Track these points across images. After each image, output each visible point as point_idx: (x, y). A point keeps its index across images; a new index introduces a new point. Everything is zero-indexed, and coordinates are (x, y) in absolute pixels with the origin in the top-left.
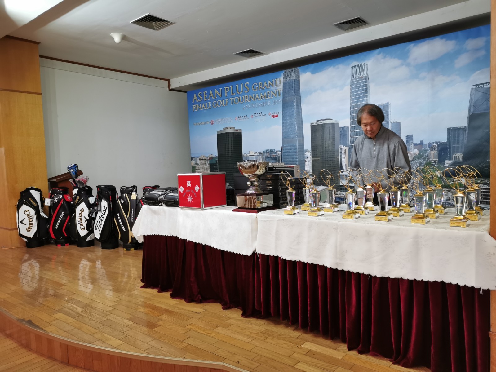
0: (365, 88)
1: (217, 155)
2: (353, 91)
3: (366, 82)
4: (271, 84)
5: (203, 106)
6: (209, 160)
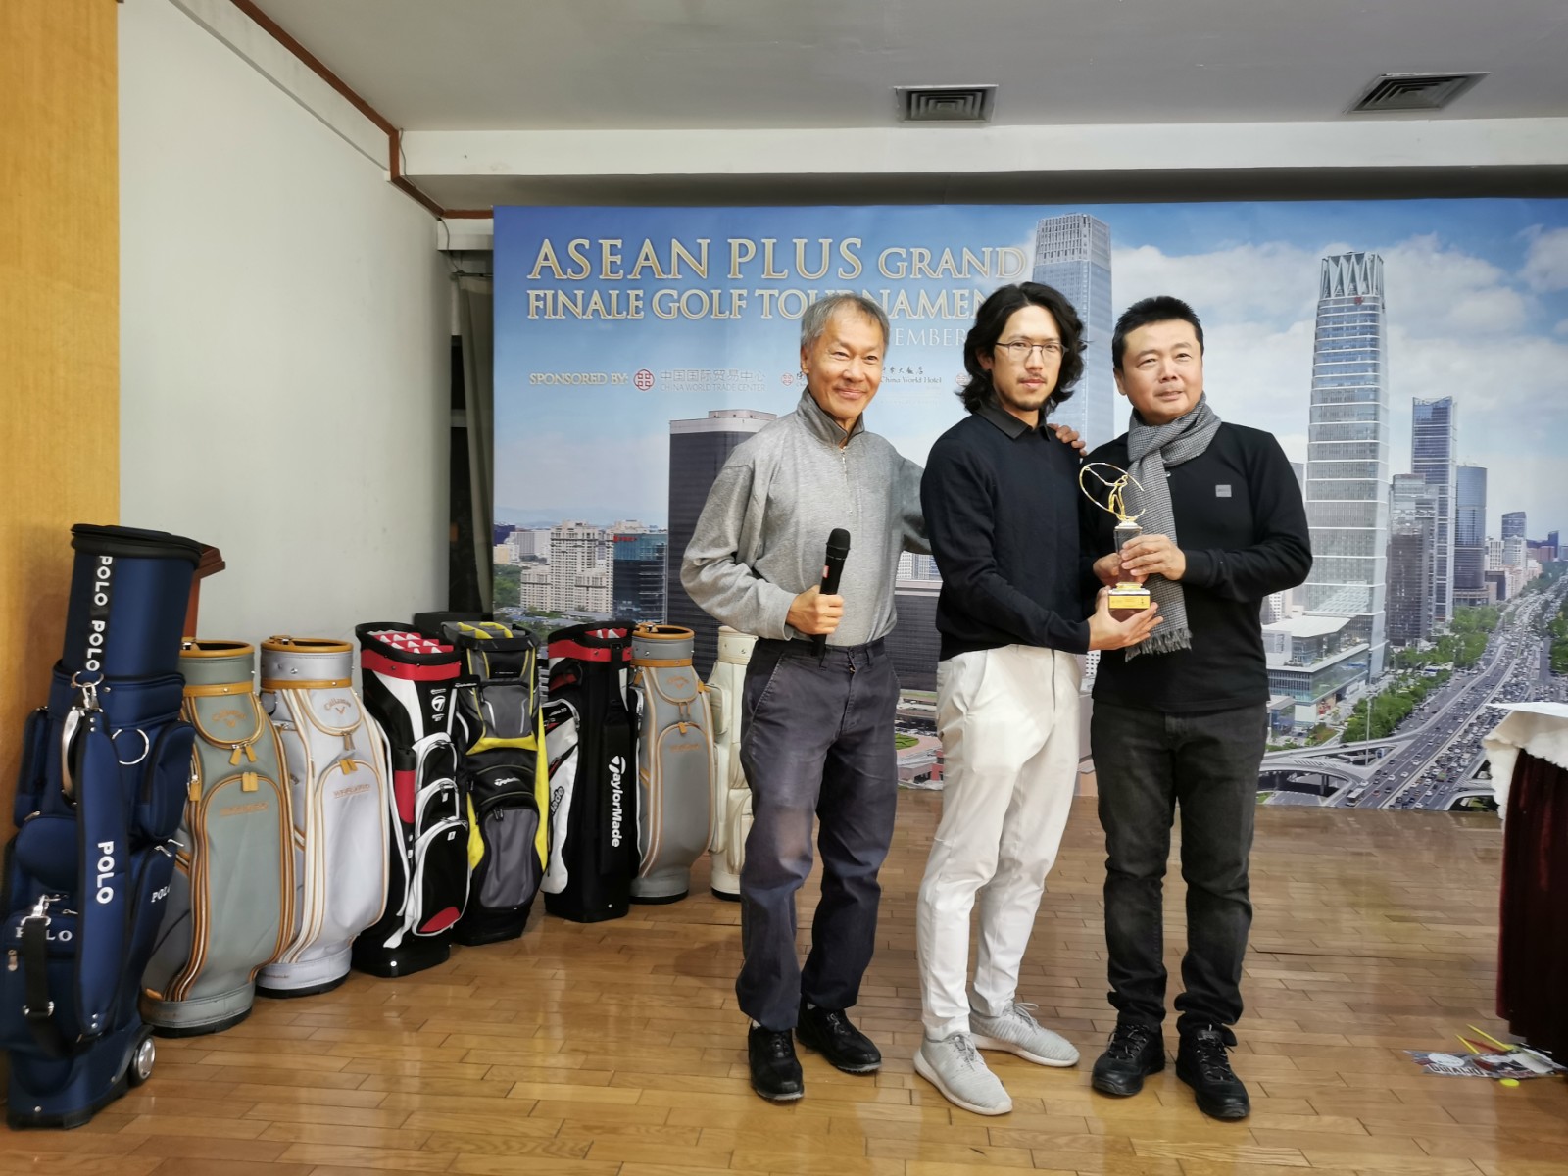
0: (1369, 336)
1: (662, 523)
2: (1326, 343)
3: (1374, 317)
4: (975, 262)
5: (592, 302)
6: (610, 543)
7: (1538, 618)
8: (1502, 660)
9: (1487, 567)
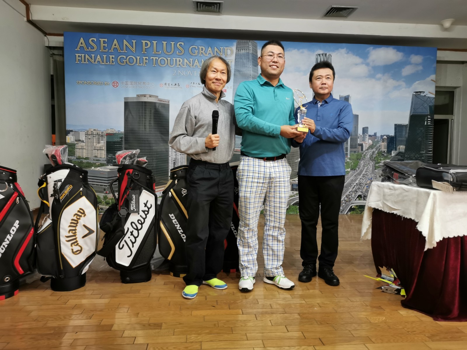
5: (97, 59)
6: (105, 136)
7: (371, 156)
8: (362, 168)
9: (359, 142)
